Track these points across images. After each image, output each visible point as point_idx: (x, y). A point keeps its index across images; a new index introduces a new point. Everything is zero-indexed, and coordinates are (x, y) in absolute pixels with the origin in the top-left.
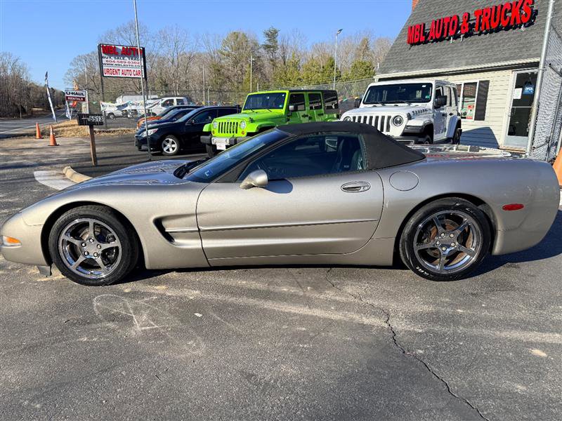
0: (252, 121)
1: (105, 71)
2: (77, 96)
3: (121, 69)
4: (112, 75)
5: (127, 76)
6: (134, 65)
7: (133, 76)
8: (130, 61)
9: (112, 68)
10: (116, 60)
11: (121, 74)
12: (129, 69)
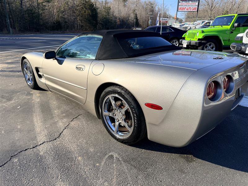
0: (203, 32)
1: (179, 9)
2: (164, 20)
3: (186, 7)
4: (182, 11)
5: (189, 11)
6: (193, 5)
7: (191, 10)
8: (192, 3)
9: (182, 7)
10: (185, 3)
11: (186, 9)
12: (190, 7)
